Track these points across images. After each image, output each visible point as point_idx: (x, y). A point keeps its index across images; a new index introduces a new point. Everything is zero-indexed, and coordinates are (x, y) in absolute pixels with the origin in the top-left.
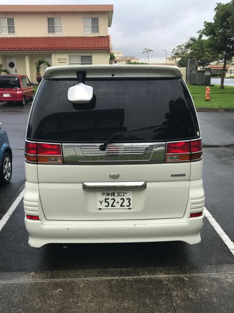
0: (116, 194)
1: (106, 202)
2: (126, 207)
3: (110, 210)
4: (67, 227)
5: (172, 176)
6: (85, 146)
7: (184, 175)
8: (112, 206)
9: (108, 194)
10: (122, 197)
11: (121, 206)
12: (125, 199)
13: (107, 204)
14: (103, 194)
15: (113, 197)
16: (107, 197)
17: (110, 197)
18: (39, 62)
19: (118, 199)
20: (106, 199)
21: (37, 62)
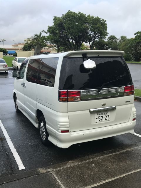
0: (103, 114)
1: (99, 118)
2: (108, 120)
3: (101, 122)
4: (84, 133)
5: (126, 102)
6: (91, 90)
7: (130, 101)
8: (102, 120)
9: (100, 114)
10: (106, 115)
11: (106, 119)
12: (107, 116)
13: (99, 119)
14: (98, 114)
15: (102, 116)
16: (99, 116)
17: (101, 116)
19: (104, 116)
20: (99, 117)
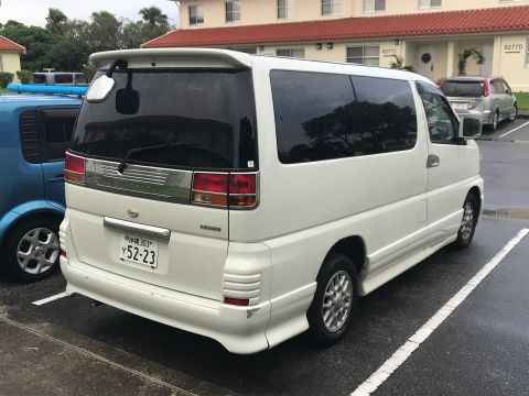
0: (140, 242)
1: (129, 250)
2: (149, 264)
3: (131, 263)
5: (201, 227)
7: (219, 230)
8: (134, 258)
9: (132, 240)
10: (146, 248)
11: (144, 261)
12: (149, 252)
13: (129, 254)
14: (127, 238)
15: (136, 245)
16: (130, 244)
17: (134, 245)
18: (465, 52)
19: (141, 249)
20: (129, 247)
21: (462, 53)
